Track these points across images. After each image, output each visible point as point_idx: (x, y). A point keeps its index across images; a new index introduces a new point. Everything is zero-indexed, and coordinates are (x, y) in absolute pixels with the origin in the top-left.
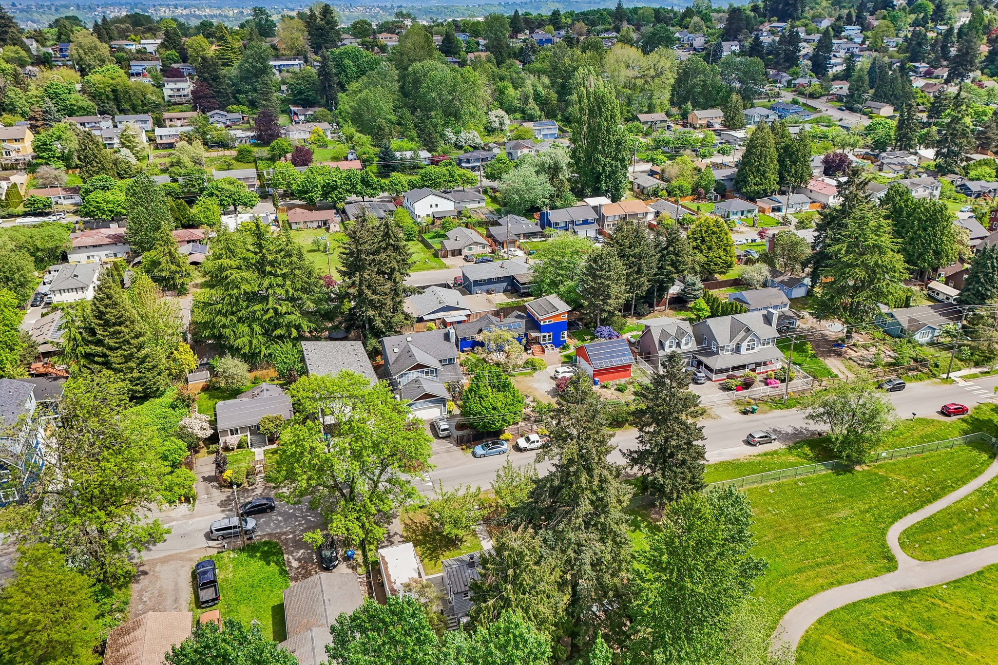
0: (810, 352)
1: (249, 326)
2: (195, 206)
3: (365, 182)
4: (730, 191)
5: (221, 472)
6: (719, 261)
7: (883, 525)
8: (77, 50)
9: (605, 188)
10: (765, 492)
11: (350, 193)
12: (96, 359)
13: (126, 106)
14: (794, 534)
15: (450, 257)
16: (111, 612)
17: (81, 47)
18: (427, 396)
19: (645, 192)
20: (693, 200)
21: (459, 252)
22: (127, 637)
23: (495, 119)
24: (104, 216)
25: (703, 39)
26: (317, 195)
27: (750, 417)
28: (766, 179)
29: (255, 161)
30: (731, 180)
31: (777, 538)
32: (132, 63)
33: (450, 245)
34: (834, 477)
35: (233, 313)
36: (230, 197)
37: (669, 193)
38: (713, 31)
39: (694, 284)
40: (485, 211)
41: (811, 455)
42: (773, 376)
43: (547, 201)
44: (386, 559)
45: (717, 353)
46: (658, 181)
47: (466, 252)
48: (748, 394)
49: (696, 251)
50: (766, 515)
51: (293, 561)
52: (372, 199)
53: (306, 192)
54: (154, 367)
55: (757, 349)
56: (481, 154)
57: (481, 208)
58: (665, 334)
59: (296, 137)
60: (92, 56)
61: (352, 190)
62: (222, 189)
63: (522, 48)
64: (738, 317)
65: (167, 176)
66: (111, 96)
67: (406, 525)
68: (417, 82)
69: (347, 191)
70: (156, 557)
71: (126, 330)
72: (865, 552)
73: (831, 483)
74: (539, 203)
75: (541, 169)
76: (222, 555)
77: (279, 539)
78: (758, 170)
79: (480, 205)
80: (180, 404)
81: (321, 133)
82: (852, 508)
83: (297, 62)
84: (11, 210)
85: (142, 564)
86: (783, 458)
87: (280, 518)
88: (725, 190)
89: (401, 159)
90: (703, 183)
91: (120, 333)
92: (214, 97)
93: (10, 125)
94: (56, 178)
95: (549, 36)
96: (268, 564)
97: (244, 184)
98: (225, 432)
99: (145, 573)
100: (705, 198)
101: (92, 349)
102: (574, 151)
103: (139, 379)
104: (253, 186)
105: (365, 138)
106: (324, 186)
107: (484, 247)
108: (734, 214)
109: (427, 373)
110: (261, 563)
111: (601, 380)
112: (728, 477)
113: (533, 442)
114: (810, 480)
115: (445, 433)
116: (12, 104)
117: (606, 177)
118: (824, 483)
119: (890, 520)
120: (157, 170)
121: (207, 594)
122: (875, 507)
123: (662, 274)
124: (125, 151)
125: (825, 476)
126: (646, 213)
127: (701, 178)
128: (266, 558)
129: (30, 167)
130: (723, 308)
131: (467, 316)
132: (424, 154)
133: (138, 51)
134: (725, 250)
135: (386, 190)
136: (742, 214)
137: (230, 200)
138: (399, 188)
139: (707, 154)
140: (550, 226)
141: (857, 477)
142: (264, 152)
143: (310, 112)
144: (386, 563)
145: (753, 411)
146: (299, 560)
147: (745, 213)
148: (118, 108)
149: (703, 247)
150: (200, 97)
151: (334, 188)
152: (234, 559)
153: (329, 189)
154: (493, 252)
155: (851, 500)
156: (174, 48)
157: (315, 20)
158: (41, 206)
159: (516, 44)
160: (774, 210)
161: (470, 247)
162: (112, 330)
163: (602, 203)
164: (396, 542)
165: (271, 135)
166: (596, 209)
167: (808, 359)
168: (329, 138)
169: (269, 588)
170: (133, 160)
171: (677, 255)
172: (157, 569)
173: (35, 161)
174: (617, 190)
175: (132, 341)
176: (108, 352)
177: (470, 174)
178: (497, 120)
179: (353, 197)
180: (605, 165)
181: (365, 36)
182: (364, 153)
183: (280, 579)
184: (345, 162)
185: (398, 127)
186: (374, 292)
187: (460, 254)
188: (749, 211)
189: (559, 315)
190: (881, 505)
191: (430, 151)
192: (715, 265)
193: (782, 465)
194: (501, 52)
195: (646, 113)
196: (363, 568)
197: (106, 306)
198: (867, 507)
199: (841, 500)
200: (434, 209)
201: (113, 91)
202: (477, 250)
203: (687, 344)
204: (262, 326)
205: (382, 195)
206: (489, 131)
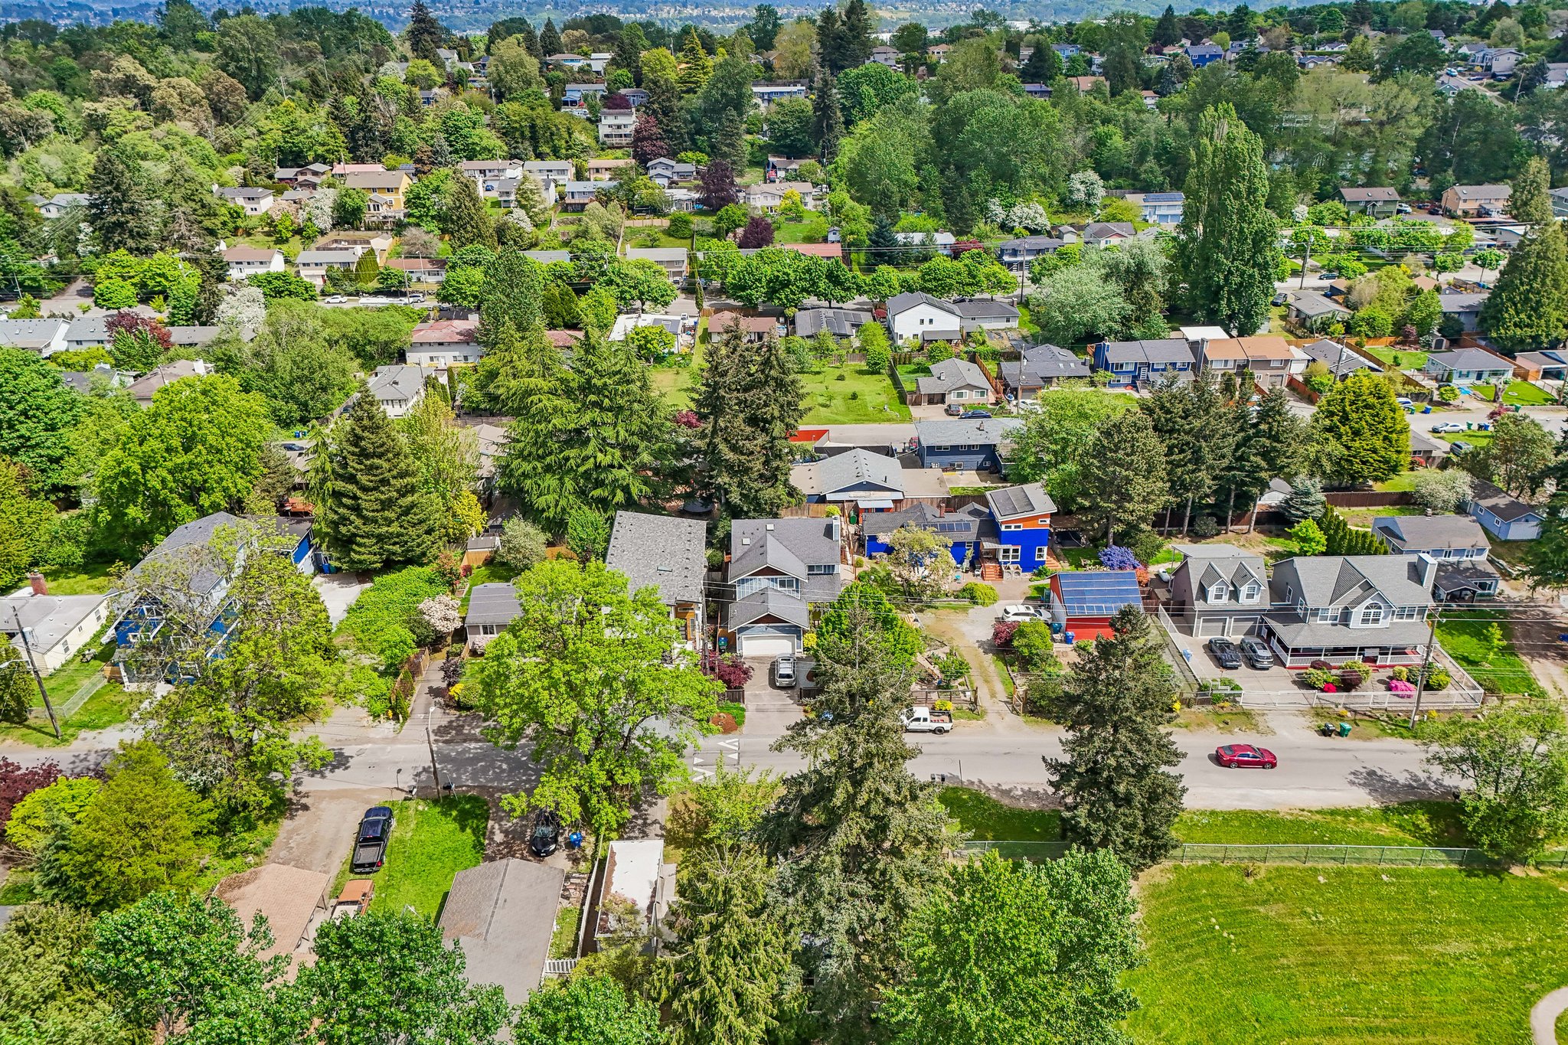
0: (1496, 642)
1: (560, 479)
2: (583, 298)
3: (833, 278)
4: (1468, 335)
5: (450, 685)
6: (1371, 457)
7: (1533, 986)
8: (496, 66)
9: (1226, 312)
10: (1309, 880)
11: (809, 293)
12: (344, 500)
13: (545, 149)
14: (1343, 964)
15: (925, 405)
16: (246, 852)
17: (503, 62)
18: (769, 619)
19: (1308, 324)
20: (1393, 345)
21: (942, 398)
22: (236, 892)
23: (1079, 186)
24: (465, 303)
25: (1514, 57)
26: (758, 294)
27: (1335, 741)
28: (1540, 317)
29: (692, 237)
30: (1477, 313)
31: (1305, 964)
32: (568, 86)
33: (927, 385)
34: (1460, 877)
35: (540, 458)
36: (635, 288)
37: (1349, 328)
38: (1541, 42)
39: (1307, 494)
40: (1014, 335)
41: (1429, 830)
42: (1404, 675)
43: (1117, 327)
44: (617, 858)
45: (1303, 620)
46: (1337, 307)
47: (951, 399)
48: (1342, 701)
49: (1328, 435)
50: (1297, 920)
51: (497, 832)
52: (841, 305)
53: (744, 288)
54: (421, 522)
55: (1383, 623)
56: (1042, 241)
57: (1010, 329)
58: (1211, 574)
59: (759, 205)
60: (515, 76)
61: (812, 290)
62: (626, 275)
63: (1162, 68)
64: (1356, 561)
65: (566, 250)
66: (527, 134)
67: (675, 811)
68: (958, 123)
69: (804, 290)
70: (328, 788)
71: (386, 465)
72: (1475, 1027)
73: (1449, 888)
74: (1102, 329)
75: (1113, 272)
76: (408, 803)
77: (492, 796)
78: (1527, 300)
79: (1009, 325)
80: (439, 580)
81: (797, 199)
82: (1477, 942)
83: (799, 87)
84: (360, 285)
85: (307, 795)
86: (1368, 825)
87: (505, 766)
88: (1460, 332)
89: (905, 245)
90: (1417, 316)
91: (377, 468)
92: (662, 139)
93: (394, 168)
94: (425, 245)
95: (1220, 50)
96: (463, 829)
97: (664, 270)
98: (475, 628)
99: (305, 808)
100: (1416, 342)
101: (340, 485)
102: (1183, 247)
103: (399, 535)
104: (680, 273)
105: (862, 210)
106: (770, 281)
107: (982, 394)
108: (1461, 375)
109: (782, 584)
110: (455, 826)
111: (1078, 637)
112: (1244, 839)
113: (918, 719)
114: (1409, 874)
115: (785, 681)
116: (400, 139)
117: (1230, 293)
118: (1435, 886)
119: (1554, 980)
120: (555, 243)
121: (368, 855)
122: (1528, 949)
123: (1241, 469)
124: (520, 213)
125: (1443, 873)
126: (1287, 361)
127: (1415, 307)
128: (462, 821)
129: (399, 227)
130: (1350, 540)
131: (894, 501)
132: (946, 238)
133: (581, 70)
134: (1385, 438)
135: (866, 292)
136: (1479, 377)
137: (635, 293)
138: (885, 290)
139: (1449, 264)
140: (1107, 369)
141: (1508, 887)
142: (708, 223)
143: (794, 166)
144: (614, 864)
145: (1342, 733)
146: (506, 832)
147: (1485, 376)
148: (534, 151)
149: (1342, 429)
150: (644, 139)
151: (786, 284)
152: (422, 813)
153: (777, 286)
154: (997, 403)
155: (1480, 926)
156: (628, 65)
157: (833, 25)
158: (396, 282)
159: (1155, 63)
160: (1547, 374)
161: (959, 390)
162: (368, 463)
163: (1207, 337)
164: (652, 835)
165: (723, 199)
166: (1195, 346)
167: (1491, 656)
168: (810, 207)
169: (451, 864)
170: (527, 226)
171: (1276, 438)
172: (323, 805)
173: (406, 220)
174: (1248, 316)
175: (393, 482)
176: (359, 493)
177: (1004, 274)
178: (1082, 188)
179: (812, 300)
180: (1230, 273)
181: (913, 49)
182: (852, 233)
183: (470, 854)
184: (823, 246)
185: (919, 195)
186: (734, 448)
187: (943, 401)
188: (1495, 373)
189: (1036, 518)
190: (1542, 948)
191: (958, 233)
192: (1364, 463)
193: (1357, 838)
194: (1122, 77)
195: (1362, 186)
196: (589, 864)
197: (364, 428)
198: (1510, 945)
199: (1459, 922)
200: (927, 327)
201: (533, 127)
202: (971, 398)
203: (1250, 596)
204: (575, 480)
205: (858, 299)
206: (1067, 206)
